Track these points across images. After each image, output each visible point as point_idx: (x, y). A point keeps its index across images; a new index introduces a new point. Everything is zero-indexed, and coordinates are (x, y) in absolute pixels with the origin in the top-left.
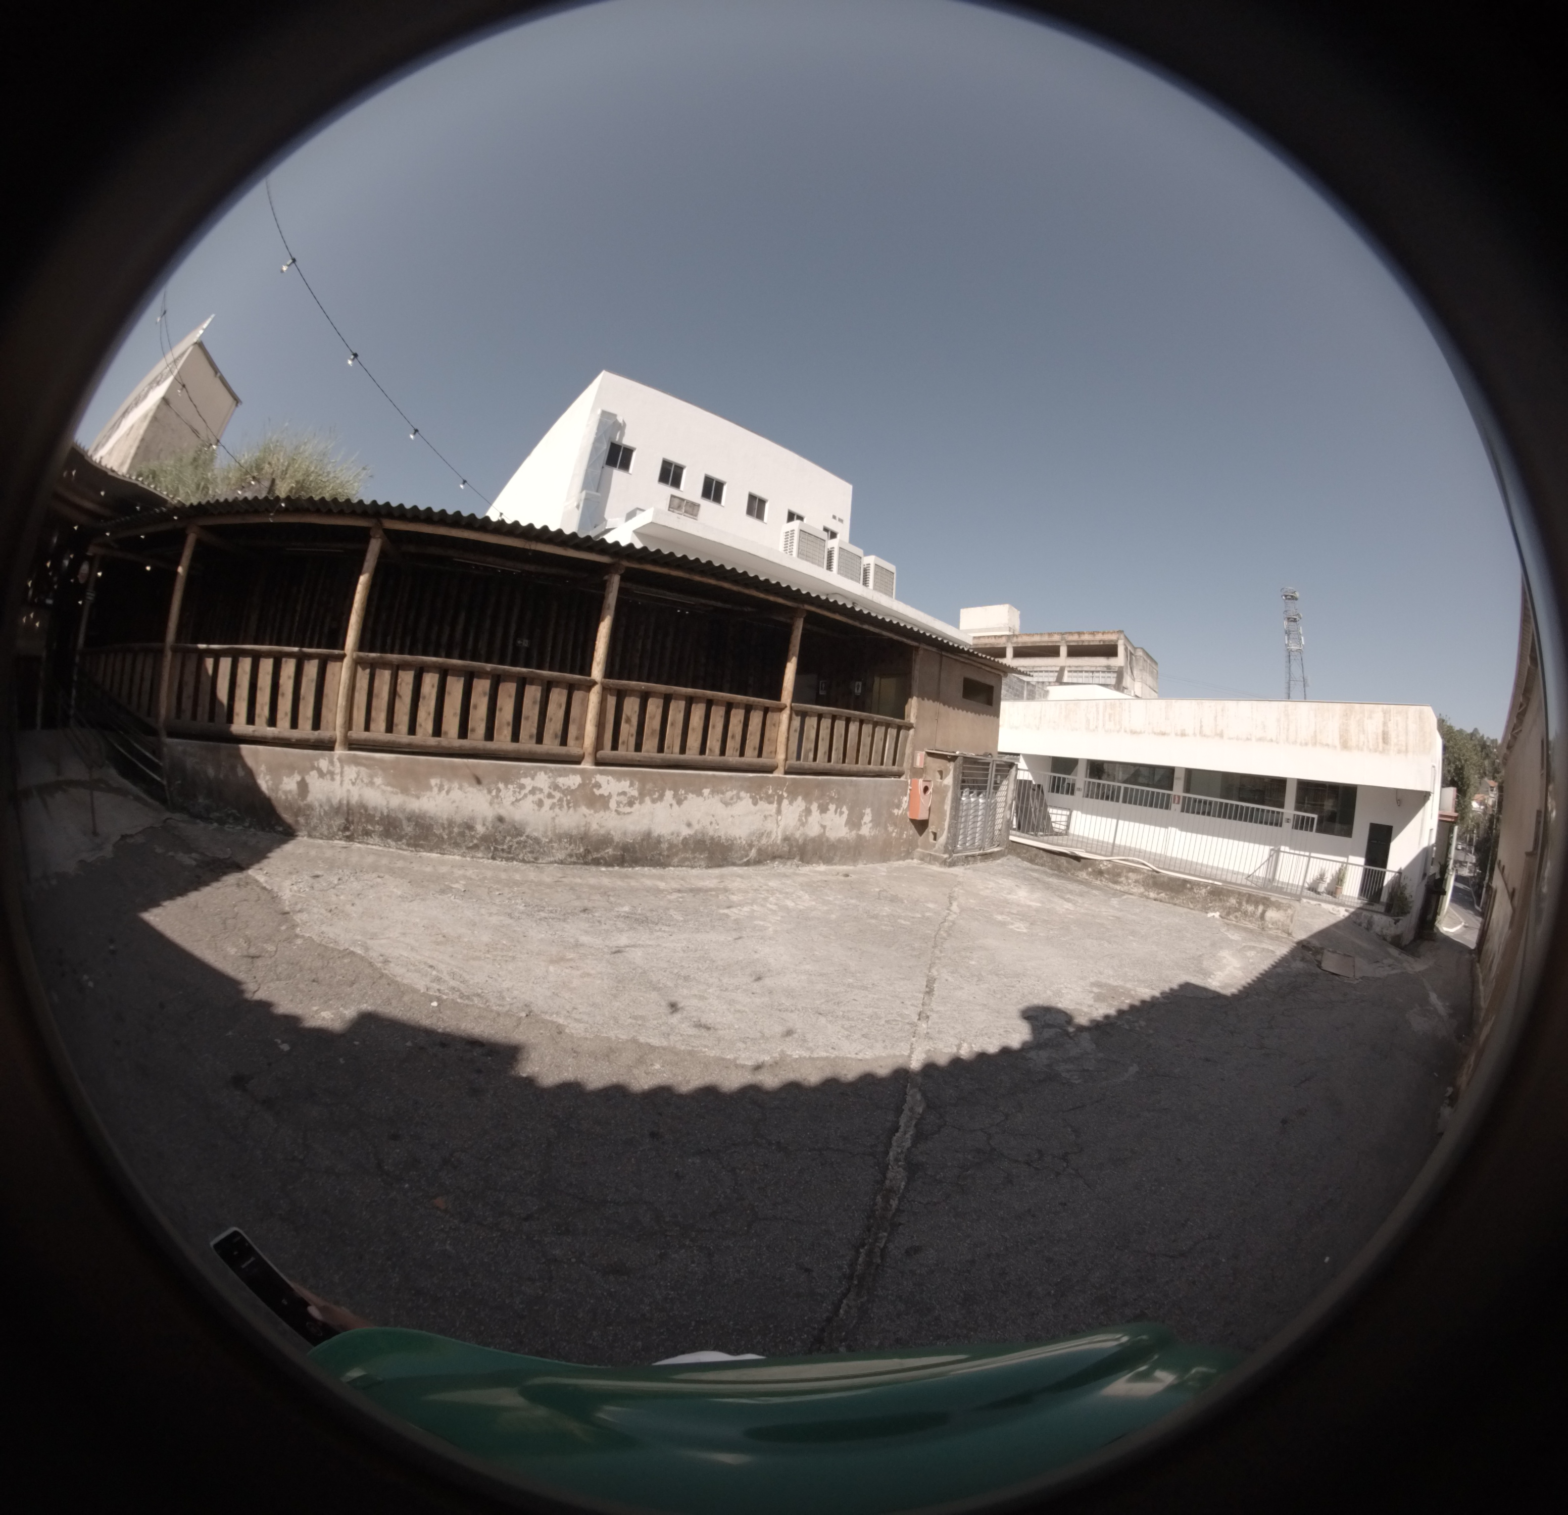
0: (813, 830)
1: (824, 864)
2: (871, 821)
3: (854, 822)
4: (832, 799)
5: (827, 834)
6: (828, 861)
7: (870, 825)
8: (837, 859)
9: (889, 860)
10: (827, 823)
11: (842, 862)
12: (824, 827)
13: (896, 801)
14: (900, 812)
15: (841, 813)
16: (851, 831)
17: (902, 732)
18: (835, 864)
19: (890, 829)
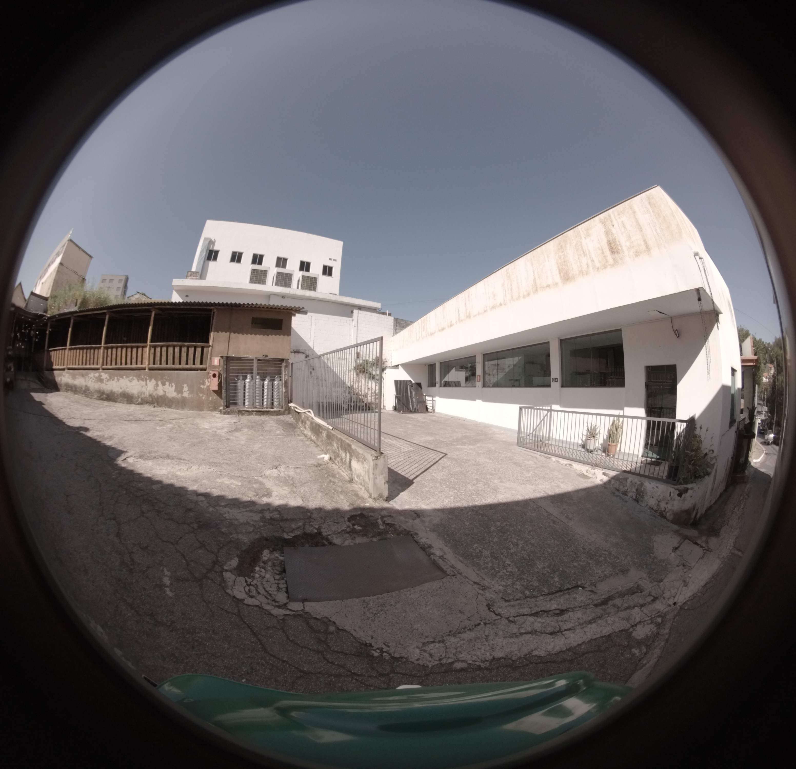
0: (161, 393)
1: (168, 408)
2: (188, 391)
3: (179, 390)
4: (167, 380)
5: (167, 395)
6: (170, 407)
7: (188, 392)
8: (174, 406)
9: (202, 410)
10: (167, 390)
11: (177, 408)
12: (165, 392)
13: (201, 381)
14: (205, 387)
15: (172, 386)
16: (178, 394)
17: (205, 349)
18: (173, 409)
19: (201, 395)
